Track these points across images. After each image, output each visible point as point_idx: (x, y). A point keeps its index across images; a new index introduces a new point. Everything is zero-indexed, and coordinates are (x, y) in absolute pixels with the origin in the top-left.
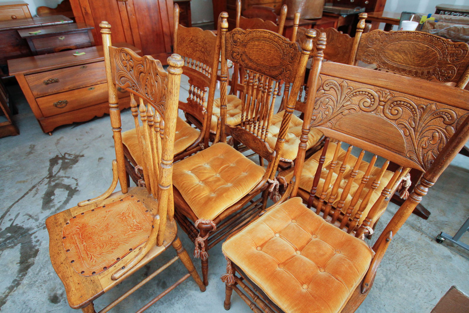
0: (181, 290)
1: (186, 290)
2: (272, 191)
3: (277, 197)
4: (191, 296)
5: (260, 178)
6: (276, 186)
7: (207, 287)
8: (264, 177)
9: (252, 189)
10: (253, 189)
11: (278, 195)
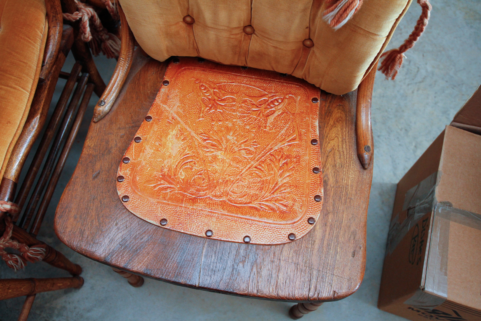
0: (38, 312)
1: (48, 305)
2: (90, 37)
3: (110, 42)
4: (64, 308)
5: (43, 25)
6: (92, 19)
7: (82, 275)
8: (47, 16)
9: (40, 65)
10: (44, 62)
11: (110, 38)
